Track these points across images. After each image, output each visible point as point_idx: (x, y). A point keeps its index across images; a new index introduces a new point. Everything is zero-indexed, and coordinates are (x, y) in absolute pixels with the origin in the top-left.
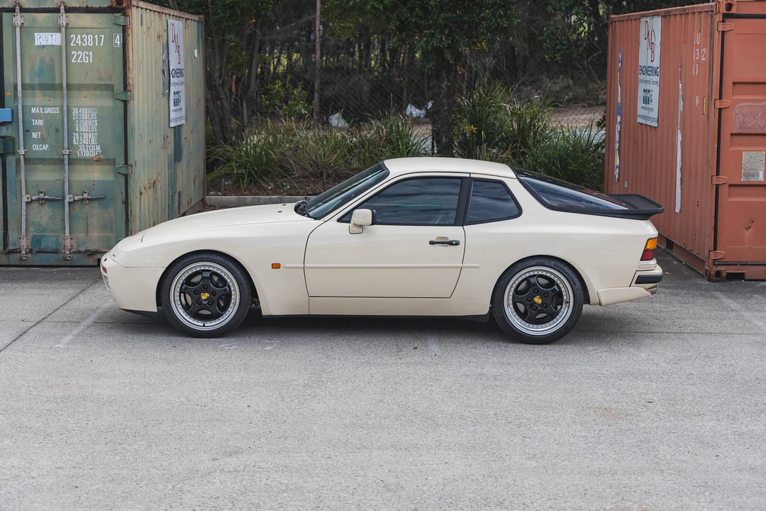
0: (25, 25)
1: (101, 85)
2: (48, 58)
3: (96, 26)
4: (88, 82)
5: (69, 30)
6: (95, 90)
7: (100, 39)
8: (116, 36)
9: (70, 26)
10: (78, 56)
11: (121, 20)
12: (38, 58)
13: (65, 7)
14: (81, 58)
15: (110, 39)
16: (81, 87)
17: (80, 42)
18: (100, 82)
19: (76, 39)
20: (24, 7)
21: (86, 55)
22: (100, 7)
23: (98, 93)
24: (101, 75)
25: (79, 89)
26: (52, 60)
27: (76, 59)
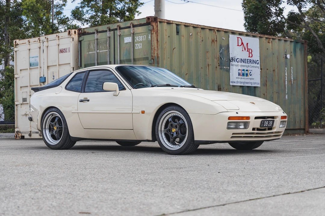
0: (121, 35)
1: (145, 57)
2: (128, 48)
3: (143, 32)
4: (141, 57)
5: (134, 35)
6: (143, 60)
7: (144, 37)
8: (149, 35)
9: (135, 33)
10: (137, 46)
11: (150, 27)
12: (125, 48)
13: (133, 25)
14: (138, 46)
15: (147, 36)
16: (139, 59)
17: (138, 40)
18: (144, 57)
19: (137, 38)
20: (121, 27)
21: (140, 45)
22: (144, 23)
23: (144, 61)
24: (145, 53)
25: (138, 61)
26: (129, 49)
27: (137, 47)
